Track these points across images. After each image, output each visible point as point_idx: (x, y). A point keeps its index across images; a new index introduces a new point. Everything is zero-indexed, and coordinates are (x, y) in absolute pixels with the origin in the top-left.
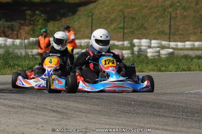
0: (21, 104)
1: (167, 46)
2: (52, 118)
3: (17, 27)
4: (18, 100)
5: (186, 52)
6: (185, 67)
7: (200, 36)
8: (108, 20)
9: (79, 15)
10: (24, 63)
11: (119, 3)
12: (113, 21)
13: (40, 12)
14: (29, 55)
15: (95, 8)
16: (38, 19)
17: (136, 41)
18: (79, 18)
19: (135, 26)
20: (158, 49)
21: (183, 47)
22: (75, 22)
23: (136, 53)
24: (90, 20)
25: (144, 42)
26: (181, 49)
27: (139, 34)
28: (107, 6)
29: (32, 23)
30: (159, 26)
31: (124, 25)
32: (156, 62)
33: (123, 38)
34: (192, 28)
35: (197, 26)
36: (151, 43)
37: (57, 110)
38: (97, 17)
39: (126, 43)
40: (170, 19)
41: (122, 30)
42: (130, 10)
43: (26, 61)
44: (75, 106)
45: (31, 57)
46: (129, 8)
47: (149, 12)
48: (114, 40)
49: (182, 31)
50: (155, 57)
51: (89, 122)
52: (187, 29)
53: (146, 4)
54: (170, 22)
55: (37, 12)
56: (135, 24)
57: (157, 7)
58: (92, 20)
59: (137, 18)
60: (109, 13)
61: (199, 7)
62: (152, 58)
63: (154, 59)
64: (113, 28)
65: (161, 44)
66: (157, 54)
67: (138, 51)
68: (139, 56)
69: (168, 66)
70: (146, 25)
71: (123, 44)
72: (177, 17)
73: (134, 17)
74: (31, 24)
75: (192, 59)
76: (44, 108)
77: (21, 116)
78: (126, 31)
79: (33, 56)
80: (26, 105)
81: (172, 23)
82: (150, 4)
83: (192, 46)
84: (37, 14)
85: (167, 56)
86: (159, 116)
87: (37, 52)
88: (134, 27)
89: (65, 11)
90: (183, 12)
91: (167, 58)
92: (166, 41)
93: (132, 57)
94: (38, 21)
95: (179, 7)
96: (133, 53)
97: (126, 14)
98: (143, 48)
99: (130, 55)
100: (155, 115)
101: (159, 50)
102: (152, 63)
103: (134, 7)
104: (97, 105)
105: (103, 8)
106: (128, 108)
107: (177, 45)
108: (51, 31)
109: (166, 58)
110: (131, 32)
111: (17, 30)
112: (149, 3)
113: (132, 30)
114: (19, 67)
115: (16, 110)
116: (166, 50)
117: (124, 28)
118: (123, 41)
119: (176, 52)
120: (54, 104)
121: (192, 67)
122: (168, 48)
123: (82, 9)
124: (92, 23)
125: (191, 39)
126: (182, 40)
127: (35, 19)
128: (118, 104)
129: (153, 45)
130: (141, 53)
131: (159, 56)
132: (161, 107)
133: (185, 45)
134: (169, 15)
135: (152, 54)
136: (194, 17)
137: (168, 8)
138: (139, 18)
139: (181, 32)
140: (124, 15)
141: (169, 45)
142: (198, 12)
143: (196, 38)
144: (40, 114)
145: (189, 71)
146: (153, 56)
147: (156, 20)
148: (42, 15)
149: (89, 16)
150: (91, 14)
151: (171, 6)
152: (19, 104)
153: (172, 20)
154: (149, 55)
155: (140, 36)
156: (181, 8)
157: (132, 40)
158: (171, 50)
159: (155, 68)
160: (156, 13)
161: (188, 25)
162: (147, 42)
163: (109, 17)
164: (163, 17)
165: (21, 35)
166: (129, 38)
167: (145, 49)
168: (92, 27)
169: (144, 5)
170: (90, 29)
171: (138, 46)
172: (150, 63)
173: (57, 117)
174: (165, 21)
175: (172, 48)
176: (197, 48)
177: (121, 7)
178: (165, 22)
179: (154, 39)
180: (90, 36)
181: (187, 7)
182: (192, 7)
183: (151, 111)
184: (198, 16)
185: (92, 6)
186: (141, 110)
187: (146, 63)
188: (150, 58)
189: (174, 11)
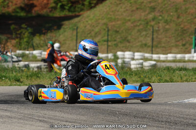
0: (8, 114)
1: (149, 58)
2: (39, 128)
3: (4, 41)
4: (6, 110)
5: (168, 64)
6: (168, 79)
7: (182, 48)
8: (93, 33)
9: (64, 28)
10: (11, 75)
11: (102, 17)
12: (97, 34)
13: (26, 25)
14: (15, 67)
15: (79, 22)
16: (24, 32)
17: (119, 54)
18: (65, 31)
19: (119, 38)
20: (141, 61)
21: (166, 59)
22: (60, 35)
23: (120, 65)
24: (75, 33)
26: (164, 61)
27: (123, 47)
28: (92, 19)
29: (19, 36)
30: (142, 39)
31: (108, 38)
32: (139, 73)
33: (107, 51)
34: (173, 41)
35: (179, 38)
36: (134, 56)
37: (44, 120)
38: (81, 30)
39: (110, 56)
40: (153, 32)
41: (106, 43)
42: (113, 23)
43: (13, 73)
44: (62, 116)
45: (18, 69)
46: (112, 22)
47: (132, 25)
49: (164, 43)
50: (139, 69)
52: (169, 42)
54: (153, 35)
55: (23, 26)
56: (119, 37)
57: (139, 20)
58: (77, 33)
59: (120, 32)
60: (94, 26)
61: (180, 20)
62: (136, 70)
63: (138, 71)
64: (97, 41)
65: (144, 57)
66: (140, 66)
67: (122, 64)
68: (122, 68)
69: (152, 77)
70: (129, 38)
71: (107, 57)
72: (159, 30)
73: (118, 30)
74: (17, 38)
75: (174, 70)
76: (31, 118)
77: (9, 126)
78: (110, 44)
79: (19, 68)
80: (13, 115)
81: (155, 36)
82: (133, 18)
83: (175, 58)
84: (23, 28)
85: (150, 68)
87: (23, 64)
88: (118, 40)
89: (50, 25)
90: (165, 25)
91: (150, 70)
92: (149, 53)
94: (24, 34)
95: (161, 20)
96: (116, 65)
97: (110, 27)
98: (127, 60)
101: (142, 63)
102: (136, 74)
103: (118, 21)
104: (82, 115)
105: (87, 21)
106: (113, 118)
107: (159, 57)
108: (37, 44)
109: (148, 70)
110: (115, 45)
111: (4, 43)
112: (132, 16)
113: (115, 42)
114: (7, 78)
115: (4, 120)
116: (149, 62)
117: (108, 41)
118: (108, 53)
119: (159, 64)
120: (40, 115)
121: (174, 78)
122: (151, 60)
123: (66, 23)
124: (77, 36)
125: (173, 51)
126: (164, 52)
127: (21, 33)
128: (103, 114)
129: (136, 57)
130: (125, 65)
131: (142, 68)
133: (167, 58)
134: (152, 28)
135: (135, 66)
136: (176, 30)
137: (150, 21)
138: (122, 31)
139: (163, 45)
140: (108, 28)
141: (152, 57)
142: (180, 25)
143: (177, 50)
144: (27, 124)
145: (171, 82)
146: (137, 68)
147: (139, 33)
148: (28, 28)
149: (74, 29)
150: (76, 28)
151: (153, 19)
152: (7, 114)
153: (154, 33)
154: (133, 66)
156: (163, 21)
157: (116, 53)
158: (153, 62)
159: (139, 79)
160: (139, 26)
161: (170, 38)
162: (131, 55)
163: (93, 30)
164: (146, 30)
165: (8, 48)
166: (113, 51)
167: (128, 61)
168: (77, 40)
169: (128, 18)
170: (75, 41)
171: (122, 58)
172: (134, 75)
173: (44, 127)
174: (148, 34)
175: (155, 60)
176: (179, 60)
177: (105, 21)
178: (148, 35)
179: (138, 51)
180: (75, 48)
181: (169, 20)
182: (174, 21)
183: (135, 120)
184: (180, 29)
185: (76, 20)
186: (126, 119)
187: (130, 74)
188: (134, 69)
189: (156, 24)
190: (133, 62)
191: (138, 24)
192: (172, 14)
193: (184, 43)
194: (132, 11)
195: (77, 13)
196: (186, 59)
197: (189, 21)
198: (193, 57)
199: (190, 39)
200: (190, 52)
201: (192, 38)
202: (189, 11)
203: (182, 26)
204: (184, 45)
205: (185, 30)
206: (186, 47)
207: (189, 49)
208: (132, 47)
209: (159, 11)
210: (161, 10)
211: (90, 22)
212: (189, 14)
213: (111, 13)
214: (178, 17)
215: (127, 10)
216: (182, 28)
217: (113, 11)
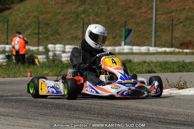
7: (112, 41)
8: (23, 26)
11: (33, 10)
12: (27, 27)
15: (10, 14)
17: (50, 46)
23: (51, 58)
24: (6, 26)
25: (59, 47)
27: (54, 39)
30: (72, 31)
31: (39, 31)
33: (38, 44)
35: (109, 31)
36: (65, 48)
38: (12, 23)
39: (41, 48)
40: (83, 25)
41: (37, 36)
42: (44, 16)
47: (63, 18)
48: (29, 45)
51: (8, 124)
53: (60, 11)
54: (83, 27)
56: (49, 30)
57: (70, 13)
58: (8, 26)
59: (51, 24)
60: (24, 19)
61: (110, 13)
62: (67, 62)
64: (28, 34)
67: (53, 56)
68: (54, 61)
70: (60, 31)
71: (38, 50)
72: (89, 23)
73: (49, 23)
78: (40, 36)
82: (64, 10)
86: (75, 118)
88: (49, 33)
90: (96, 18)
93: (47, 61)
95: (91, 13)
96: (47, 58)
97: (40, 20)
98: (57, 53)
99: (45, 60)
100: (71, 117)
103: (48, 14)
104: (15, 108)
105: (18, 14)
106: (45, 111)
110: (45, 37)
112: (62, 9)
113: (46, 35)
117: (38, 34)
118: (38, 46)
124: (8, 29)
128: (35, 107)
129: (67, 50)
130: (56, 57)
132: (77, 110)
134: (82, 21)
135: (66, 59)
137: (81, 14)
138: (53, 24)
140: (39, 20)
142: (110, 18)
147: (69, 26)
150: (6, 21)
151: (84, 12)
153: (85, 26)
154: (64, 59)
155: (55, 41)
156: (93, 14)
157: (47, 45)
160: (69, 19)
162: (61, 47)
163: (24, 23)
164: (76, 23)
166: (43, 43)
167: (59, 54)
168: (7, 33)
169: (58, 11)
170: (6, 34)
171: (53, 51)
174: (78, 26)
177: (36, 14)
178: (78, 28)
179: (68, 44)
180: (6, 41)
181: (99, 13)
182: (104, 14)
183: (67, 113)
184: (110, 21)
185: (7, 13)
186: (58, 112)
187: (61, 67)
188: (65, 62)
189: (86, 16)
190: (64, 55)
191: (69, 17)
192: (102, 6)
193: (114, 35)
194: (63, 4)
195: (7, 6)
196: (117, 51)
197: (119, 14)
198: (124, 49)
199: (120, 32)
200: (120, 45)
201: (122, 31)
202: (119, 3)
203: (112, 19)
204: (114, 38)
205: (115, 23)
206: (116, 39)
207: (119, 41)
208: (62, 39)
209: (89, 3)
210: (91, 3)
211: (20, 15)
212: (119, 6)
213: (41, 6)
214: (109, 10)
215: (57, 3)
216: (112, 21)
217: (43, 4)
